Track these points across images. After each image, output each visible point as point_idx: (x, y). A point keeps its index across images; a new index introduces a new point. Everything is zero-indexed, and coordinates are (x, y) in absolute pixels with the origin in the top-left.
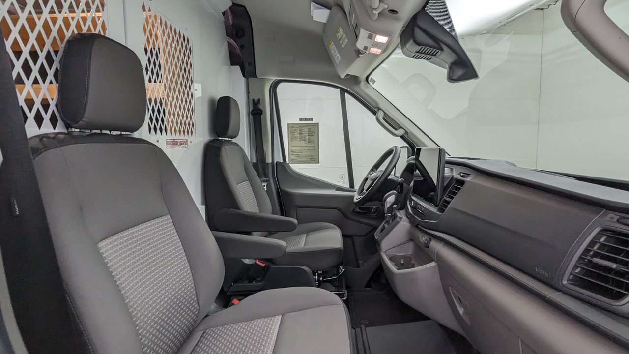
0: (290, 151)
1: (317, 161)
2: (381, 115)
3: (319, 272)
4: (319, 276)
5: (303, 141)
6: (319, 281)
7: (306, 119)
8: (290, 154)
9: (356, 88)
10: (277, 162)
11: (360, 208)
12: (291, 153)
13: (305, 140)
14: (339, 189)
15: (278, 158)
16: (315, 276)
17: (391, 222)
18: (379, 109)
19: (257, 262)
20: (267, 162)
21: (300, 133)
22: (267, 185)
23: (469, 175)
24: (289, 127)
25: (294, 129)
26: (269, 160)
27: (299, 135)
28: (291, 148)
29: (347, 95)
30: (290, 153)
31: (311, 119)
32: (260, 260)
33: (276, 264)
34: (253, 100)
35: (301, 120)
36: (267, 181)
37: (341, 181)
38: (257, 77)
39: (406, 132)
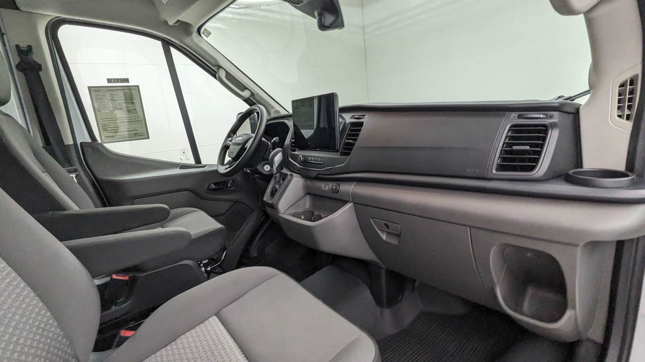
0: (101, 127)
1: (146, 137)
2: (222, 74)
3: (204, 262)
4: (206, 266)
5: (120, 111)
6: (206, 272)
7: (117, 80)
8: (102, 130)
9: (188, 41)
10: (81, 143)
11: (215, 184)
12: (103, 128)
13: (121, 109)
14: (183, 166)
15: (83, 137)
16: (200, 267)
17: (281, 182)
18: (219, 67)
19: (114, 277)
20: (66, 144)
21: (112, 100)
22: (76, 177)
23: (364, 116)
24: (92, 92)
25: (100, 94)
26: (69, 141)
27: (110, 102)
28: (101, 122)
29: (173, 50)
30: (101, 128)
31: (127, 80)
32: (118, 272)
33: (146, 271)
34: (17, 46)
35: (109, 81)
36: (75, 171)
37: (184, 158)
38: (18, 9)
39: (253, 94)
